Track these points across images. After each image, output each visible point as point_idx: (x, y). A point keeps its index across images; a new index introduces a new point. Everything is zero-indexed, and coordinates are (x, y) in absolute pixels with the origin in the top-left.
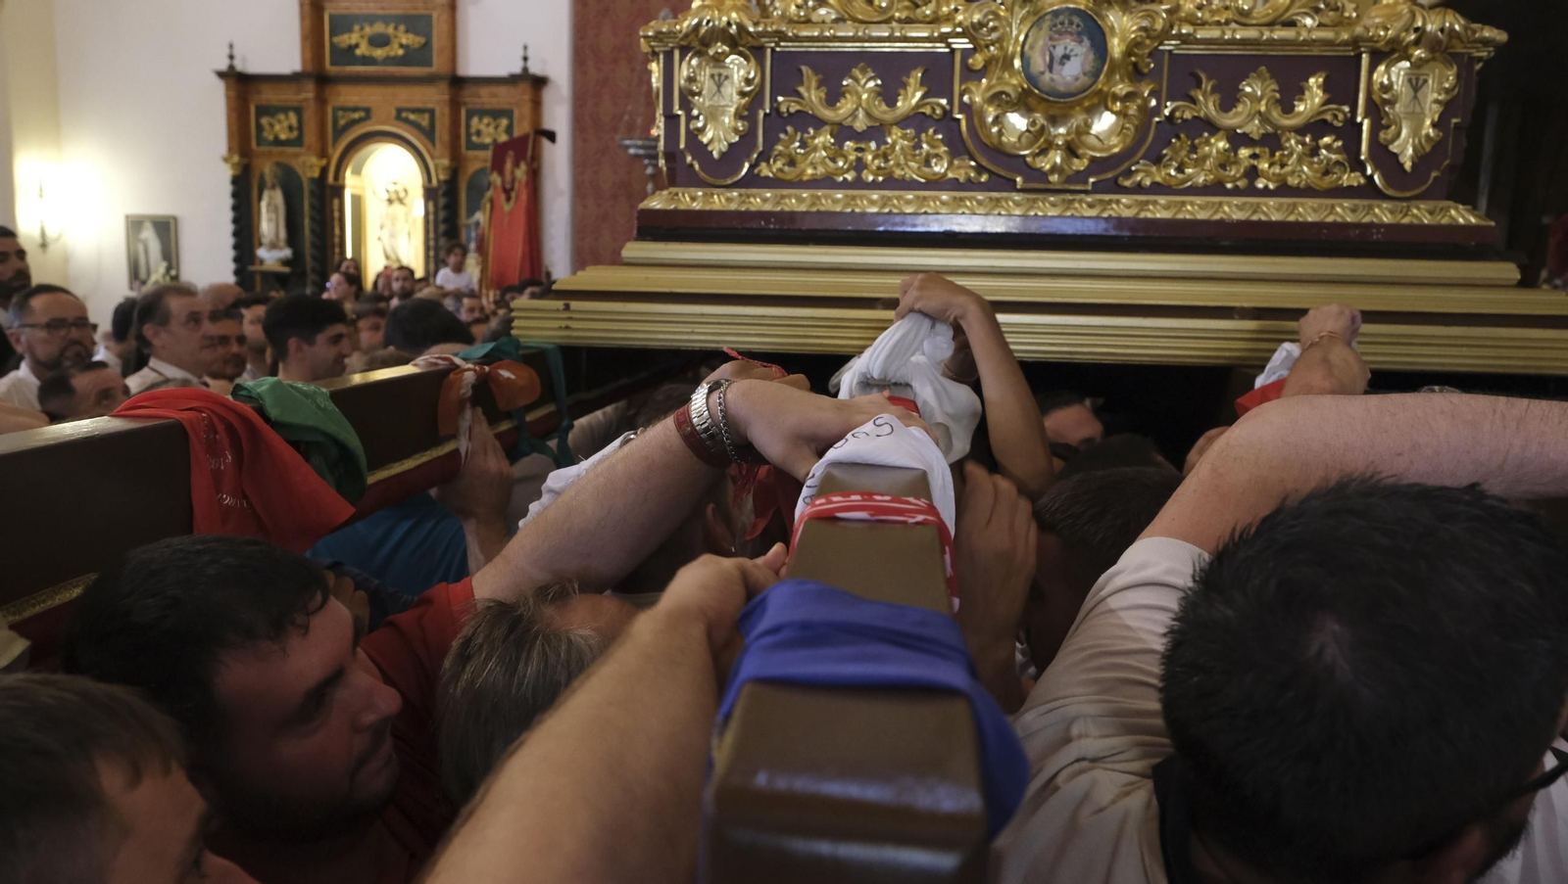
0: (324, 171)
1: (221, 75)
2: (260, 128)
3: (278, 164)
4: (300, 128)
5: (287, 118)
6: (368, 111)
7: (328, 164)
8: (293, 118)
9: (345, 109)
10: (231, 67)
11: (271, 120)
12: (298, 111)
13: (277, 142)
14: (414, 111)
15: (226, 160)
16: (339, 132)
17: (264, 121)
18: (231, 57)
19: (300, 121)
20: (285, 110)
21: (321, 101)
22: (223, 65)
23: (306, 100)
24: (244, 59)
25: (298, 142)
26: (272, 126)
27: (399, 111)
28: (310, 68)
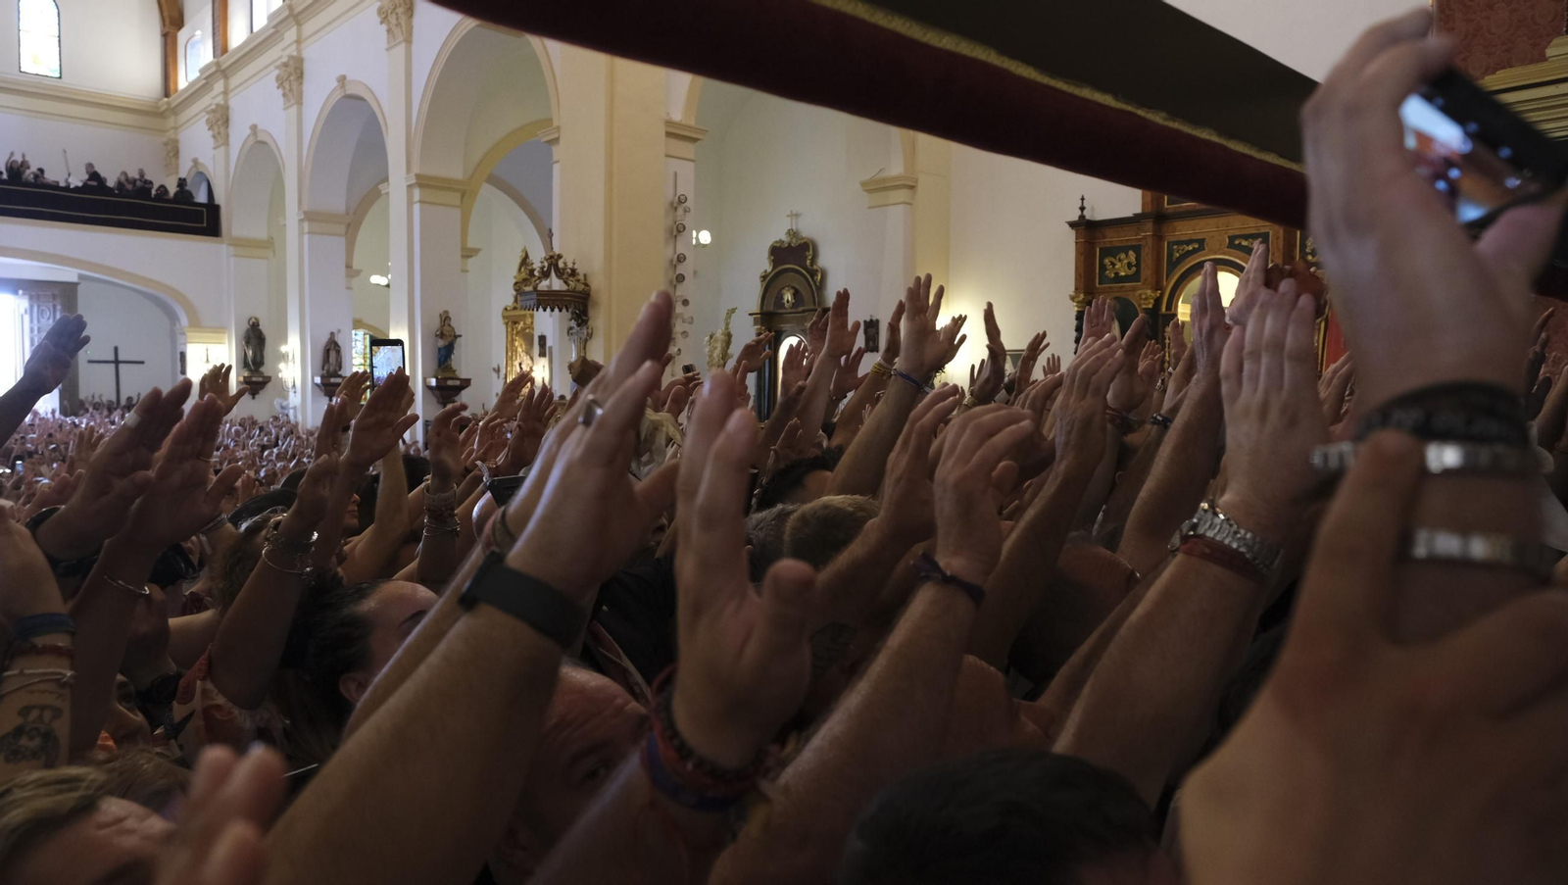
0: (1158, 301)
1: (1072, 225)
2: (1103, 267)
3: (1117, 298)
4: (1138, 265)
5: (1127, 255)
6: (1201, 242)
7: (1162, 295)
8: (1132, 255)
9: (1180, 243)
10: (1082, 217)
11: (1113, 260)
12: (1137, 249)
13: (1118, 279)
14: (1246, 237)
15: (1073, 299)
16: (1173, 264)
17: (1107, 261)
18: (1082, 209)
19: (1138, 258)
20: (1125, 250)
21: (1159, 237)
22: (1075, 216)
23: (1145, 237)
24: (1093, 209)
25: (1135, 277)
26: (1113, 264)
27: (1232, 239)
28: (1149, 209)
